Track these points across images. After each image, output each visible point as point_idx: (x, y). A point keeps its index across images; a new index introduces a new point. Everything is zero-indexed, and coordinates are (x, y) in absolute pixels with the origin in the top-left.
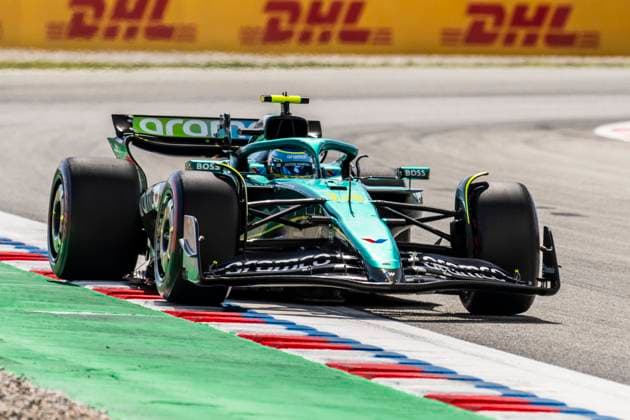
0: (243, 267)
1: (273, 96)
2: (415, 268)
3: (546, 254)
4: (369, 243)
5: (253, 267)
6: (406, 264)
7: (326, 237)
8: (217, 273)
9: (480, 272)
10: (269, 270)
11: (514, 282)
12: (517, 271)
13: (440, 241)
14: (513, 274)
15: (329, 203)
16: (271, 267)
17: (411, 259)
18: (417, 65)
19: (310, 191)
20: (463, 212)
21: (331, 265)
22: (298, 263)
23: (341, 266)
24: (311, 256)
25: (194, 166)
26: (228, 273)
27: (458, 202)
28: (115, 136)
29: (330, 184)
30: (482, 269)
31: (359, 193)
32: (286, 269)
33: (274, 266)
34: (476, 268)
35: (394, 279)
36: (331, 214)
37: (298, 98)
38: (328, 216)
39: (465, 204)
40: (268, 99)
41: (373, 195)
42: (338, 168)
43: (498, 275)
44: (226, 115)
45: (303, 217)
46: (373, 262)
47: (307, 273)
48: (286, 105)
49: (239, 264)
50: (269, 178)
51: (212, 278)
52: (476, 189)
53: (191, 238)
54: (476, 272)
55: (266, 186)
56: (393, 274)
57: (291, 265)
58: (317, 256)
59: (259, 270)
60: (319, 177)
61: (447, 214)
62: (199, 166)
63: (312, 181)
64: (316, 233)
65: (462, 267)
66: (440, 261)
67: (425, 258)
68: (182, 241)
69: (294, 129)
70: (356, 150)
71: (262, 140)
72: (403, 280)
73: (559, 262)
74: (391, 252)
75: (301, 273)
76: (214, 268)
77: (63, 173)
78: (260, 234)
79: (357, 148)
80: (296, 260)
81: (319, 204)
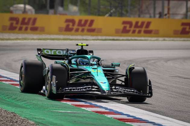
0: (68, 89)
1: (79, 44)
2: (114, 90)
3: (149, 87)
4: (102, 83)
5: (71, 89)
6: (111, 89)
7: (91, 82)
8: (61, 91)
9: (131, 91)
10: (75, 90)
11: (140, 94)
12: (141, 91)
13: (122, 83)
14: (140, 92)
15: (92, 73)
16: (76, 90)
17: (113, 88)
18: (166, 40)
19: (87, 69)
20: (128, 75)
21: (91, 89)
22: (83, 88)
23: (94, 89)
24: (86, 87)
25: (56, 63)
26: (64, 91)
27: (126, 73)
28: (38, 54)
29: (93, 68)
30: (132, 90)
31: (100, 70)
32: (79, 90)
33: (76, 89)
34: (130, 90)
35: (108, 93)
36: (92, 75)
37: (85, 44)
38: (91, 76)
39: (128, 73)
40: (77, 45)
41: (104, 70)
42: (96, 63)
43: (136, 92)
44: (67, 49)
45: (85, 76)
46: (102, 88)
47: (85, 91)
48: (82, 46)
49: (67, 89)
50: (77, 66)
51: (60, 92)
52: (131, 69)
53: (54, 82)
54: (130, 91)
55: (76, 68)
56: (108, 92)
57: (81, 89)
58: (88, 87)
59: (72, 90)
60: (90, 66)
61: (123, 76)
62: (58, 63)
63: (88, 67)
64: (88, 81)
65: (127, 90)
66: (121, 88)
67: (117, 87)
68: (52, 82)
69: (84, 53)
70: (100, 59)
71: (76, 56)
72: (110, 93)
73: (153, 89)
74: (107, 86)
75: (83, 91)
76: (60, 89)
77: (23, 64)
78: (74, 81)
79: (101, 58)
80: (82, 88)
81: (89, 73)
